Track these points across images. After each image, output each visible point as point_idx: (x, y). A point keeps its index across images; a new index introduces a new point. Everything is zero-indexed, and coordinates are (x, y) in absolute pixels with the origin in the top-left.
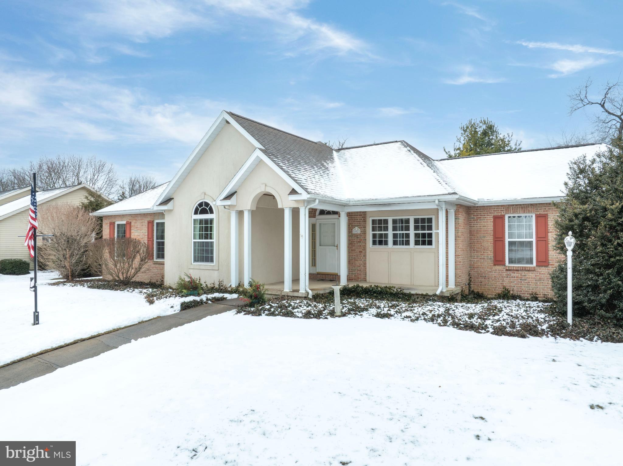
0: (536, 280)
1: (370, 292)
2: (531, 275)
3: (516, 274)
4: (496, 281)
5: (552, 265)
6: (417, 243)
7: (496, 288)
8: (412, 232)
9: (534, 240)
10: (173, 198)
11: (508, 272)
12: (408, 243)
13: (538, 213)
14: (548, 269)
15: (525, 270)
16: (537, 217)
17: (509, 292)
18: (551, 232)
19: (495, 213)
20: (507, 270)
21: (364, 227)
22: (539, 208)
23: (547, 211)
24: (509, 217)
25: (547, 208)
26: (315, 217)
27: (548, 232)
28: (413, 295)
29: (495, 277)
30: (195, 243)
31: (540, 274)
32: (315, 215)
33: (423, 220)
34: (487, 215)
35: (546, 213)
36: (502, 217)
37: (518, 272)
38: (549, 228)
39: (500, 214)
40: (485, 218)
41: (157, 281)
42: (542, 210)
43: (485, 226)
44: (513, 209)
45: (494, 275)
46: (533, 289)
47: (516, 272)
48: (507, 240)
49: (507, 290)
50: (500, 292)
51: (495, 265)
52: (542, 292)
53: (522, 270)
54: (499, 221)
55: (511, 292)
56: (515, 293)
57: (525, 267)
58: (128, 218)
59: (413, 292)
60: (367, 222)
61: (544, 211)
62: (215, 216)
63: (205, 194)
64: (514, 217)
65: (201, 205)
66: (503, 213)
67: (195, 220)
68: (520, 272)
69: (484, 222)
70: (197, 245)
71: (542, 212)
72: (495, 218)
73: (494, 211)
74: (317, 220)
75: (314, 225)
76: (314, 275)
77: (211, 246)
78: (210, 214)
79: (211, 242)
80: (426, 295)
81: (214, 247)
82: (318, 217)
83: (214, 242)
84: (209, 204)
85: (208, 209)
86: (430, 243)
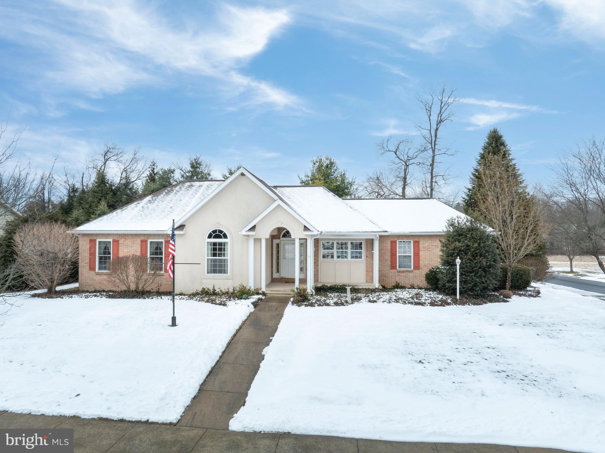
0: (413, 277)
1: (333, 289)
2: (411, 274)
3: (403, 274)
4: (392, 279)
5: (421, 269)
7: (392, 282)
8: (349, 251)
9: (412, 255)
10: (185, 225)
11: (399, 273)
12: (346, 257)
13: (415, 240)
14: (419, 271)
15: (408, 272)
16: (414, 242)
17: (399, 284)
18: (421, 251)
19: (391, 239)
20: (398, 272)
21: (317, 247)
22: (415, 237)
23: (419, 239)
24: (399, 242)
25: (419, 237)
26: (280, 239)
27: (420, 251)
28: (360, 289)
29: (391, 276)
30: (208, 259)
31: (415, 274)
32: (280, 237)
33: (356, 243)
34: (387, 240)
35: (419, 240)
36: (396, 242)
37: (404, 273)
38: (420, 249)
39: (394, 240)
40: (386, 242)
41: (152, 289)
42: (417, 239)
43: (386, 247)
44: (401, 237)
46: (412, 282)
47: (403, 273)
48: (398, 255)
49: (398, 284)
50: (394, 285)
51: (391, 269)
52: (416, 284)
53: (406, 272)
54: (393, 244)
55: (400, 284)
56: (403, 285)
57: (408, 270)
58: (115, 237)
59: (360, 288)
60: (319, 244)
61: (418, 239)
62: (229, 240)
63: (220, 224)
64: (401, 242)
65: (214, 232)
66: (396, 240)
67: (208, 242)
68: (405, 273)
69: (386, 244)
70: (210, 261)
71: (416, 240)
72: (392, 242)
74: (281, 240)
75: (278, 244)
76: (278, 279)
77: (224, 262)
78: (224, 238)
79: (224, 259)
80: (369, 289)
81: (228, 263)
82: (282, 239)
83: (227, 259)
84: (224, 232)
85: (221, 235)
86: (361, 257)
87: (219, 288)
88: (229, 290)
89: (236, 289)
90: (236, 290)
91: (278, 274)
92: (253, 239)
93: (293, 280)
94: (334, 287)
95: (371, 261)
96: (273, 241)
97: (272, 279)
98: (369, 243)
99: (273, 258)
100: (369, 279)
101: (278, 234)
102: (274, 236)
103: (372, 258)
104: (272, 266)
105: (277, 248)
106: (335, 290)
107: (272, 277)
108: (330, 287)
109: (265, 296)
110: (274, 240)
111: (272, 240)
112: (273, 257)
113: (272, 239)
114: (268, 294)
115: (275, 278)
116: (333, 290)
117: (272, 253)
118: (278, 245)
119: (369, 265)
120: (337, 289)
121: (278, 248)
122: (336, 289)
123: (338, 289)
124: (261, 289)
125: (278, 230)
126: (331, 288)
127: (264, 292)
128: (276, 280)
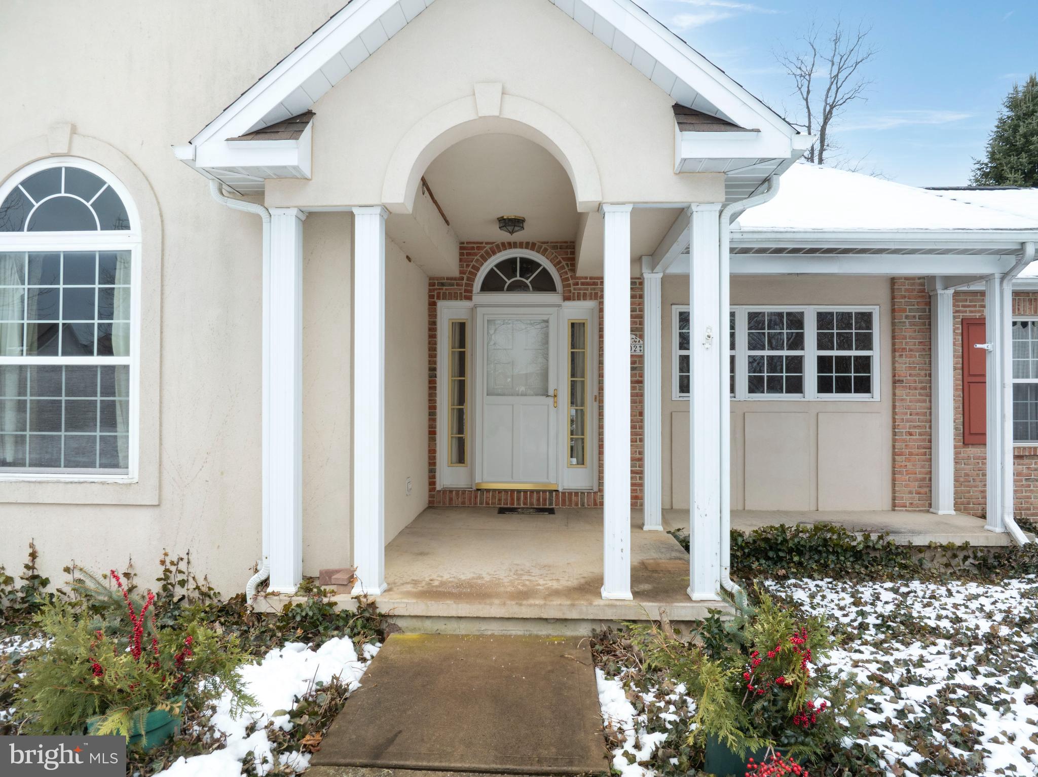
1: (771, 549)
4: (968, 486)
6: (824, 386)
7: (968, 503)
8: (810, 354)
12: (796, 386)
19: (966, 312)
26: (469, 298)
28: (920, 549)
29: (967, 475)
32: (471, 291)
33: (845, 319)
39: (977, 315)
45: (963, 469)
51: (966, 445)
53: (1033, 456)
59: (918, 541)
62: (138, 239)
63: (74, 130)
65: (42, 183)
70: (10, 380)
72: (968, 324)
73: (964, 306)
74: (476, 306)
75: (462, 326)
76: (464, 492)
77: (109, 389)
78: (102, 229)
79: (109, 370)
80: (965, 547)
81: (127, 395)
82: (480, 298)
83: (126, 368)
84: (104, 183)
85: (88, 205)
86: (864, 386)
87: (67, 570)
88: (135, 581)
89: (180, 577)
90: (182, 583)
91: (461, 470)
92: (294, 212)
93: (535, 501)
94: (780, 539)
95: (919, 401)
96: (435, 310)
97: (431, 496)
98: (907, 317)
99: (438, 392)
100: (910, 493)
101: (461, 272)
102: (443, 284)
103: (924, 388)
104: (432, 433)
105: (457, 344)
106: (781, 559)
107: (432, 483)
108: (755, 542)
109: (382, 641)
110: (441, 305)
111: (432, 305)
112: (434, 388)
113: (431, 297)
114: (400, 623)
115: (444, 491)
116: (771, 554)
117: (432, 370)
118: (461, 330)
119: (908, 421)
120: (799, 550)
121: (462, 344)
122: (790, 551)
123: (800, 553)
124: (351, 580)
125: (461, 254)
126: (763, 545)
127: (373, 605)
128: (451, 499)
